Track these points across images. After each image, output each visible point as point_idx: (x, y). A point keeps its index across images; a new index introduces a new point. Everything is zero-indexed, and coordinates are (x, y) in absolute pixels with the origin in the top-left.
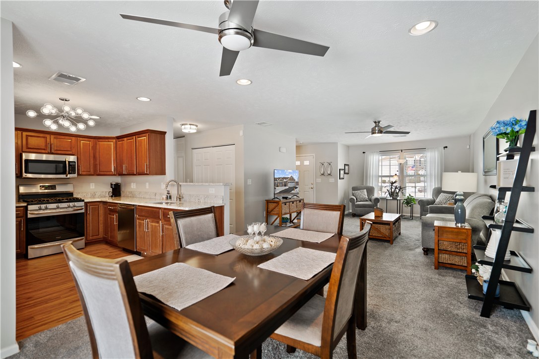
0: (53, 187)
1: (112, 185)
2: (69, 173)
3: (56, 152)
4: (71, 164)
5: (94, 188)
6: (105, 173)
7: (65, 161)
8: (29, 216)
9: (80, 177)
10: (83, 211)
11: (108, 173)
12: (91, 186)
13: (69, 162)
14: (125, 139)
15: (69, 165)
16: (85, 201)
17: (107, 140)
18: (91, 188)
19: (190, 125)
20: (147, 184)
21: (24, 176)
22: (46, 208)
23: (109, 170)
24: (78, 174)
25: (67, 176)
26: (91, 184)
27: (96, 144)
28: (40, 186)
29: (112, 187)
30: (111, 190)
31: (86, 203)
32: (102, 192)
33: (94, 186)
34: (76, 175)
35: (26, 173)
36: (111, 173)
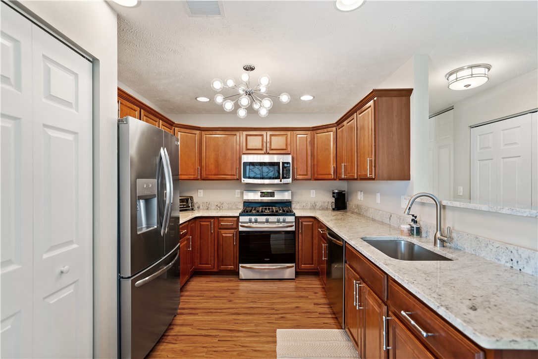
0: (272, 194)
1: (334, 193)
2: (284, 178)
3: (271, 152)
4: (286, 165)
5: (314, 196)
6: (324, 177)
7: (279, 163)
8: (241, 229)
9: (296, 182)
10: (293, 229)
11: (326, 177)
12: (311, 193)
13: (283, 163)
14: (345, 123)
15: (284, 167)
16: (296, 215)
17: (325, 130)
18: (312, 196)
19: (471, 67)
20: (378, 195)
21: (242, 181)
22: (256, 222)
23: (327, 173)
24: (294, 179)
25: (281, 181)
26: (312, 191)
27: (314, 138)
28: (261, 192)
29: (333, 197)
30: (333, 200)
31: (298, 219)
32: (324, 202)
33: (314, 193)
34: (289, 180)
35: (244, 178)
36: (330, 177)
